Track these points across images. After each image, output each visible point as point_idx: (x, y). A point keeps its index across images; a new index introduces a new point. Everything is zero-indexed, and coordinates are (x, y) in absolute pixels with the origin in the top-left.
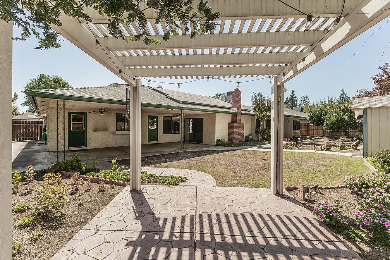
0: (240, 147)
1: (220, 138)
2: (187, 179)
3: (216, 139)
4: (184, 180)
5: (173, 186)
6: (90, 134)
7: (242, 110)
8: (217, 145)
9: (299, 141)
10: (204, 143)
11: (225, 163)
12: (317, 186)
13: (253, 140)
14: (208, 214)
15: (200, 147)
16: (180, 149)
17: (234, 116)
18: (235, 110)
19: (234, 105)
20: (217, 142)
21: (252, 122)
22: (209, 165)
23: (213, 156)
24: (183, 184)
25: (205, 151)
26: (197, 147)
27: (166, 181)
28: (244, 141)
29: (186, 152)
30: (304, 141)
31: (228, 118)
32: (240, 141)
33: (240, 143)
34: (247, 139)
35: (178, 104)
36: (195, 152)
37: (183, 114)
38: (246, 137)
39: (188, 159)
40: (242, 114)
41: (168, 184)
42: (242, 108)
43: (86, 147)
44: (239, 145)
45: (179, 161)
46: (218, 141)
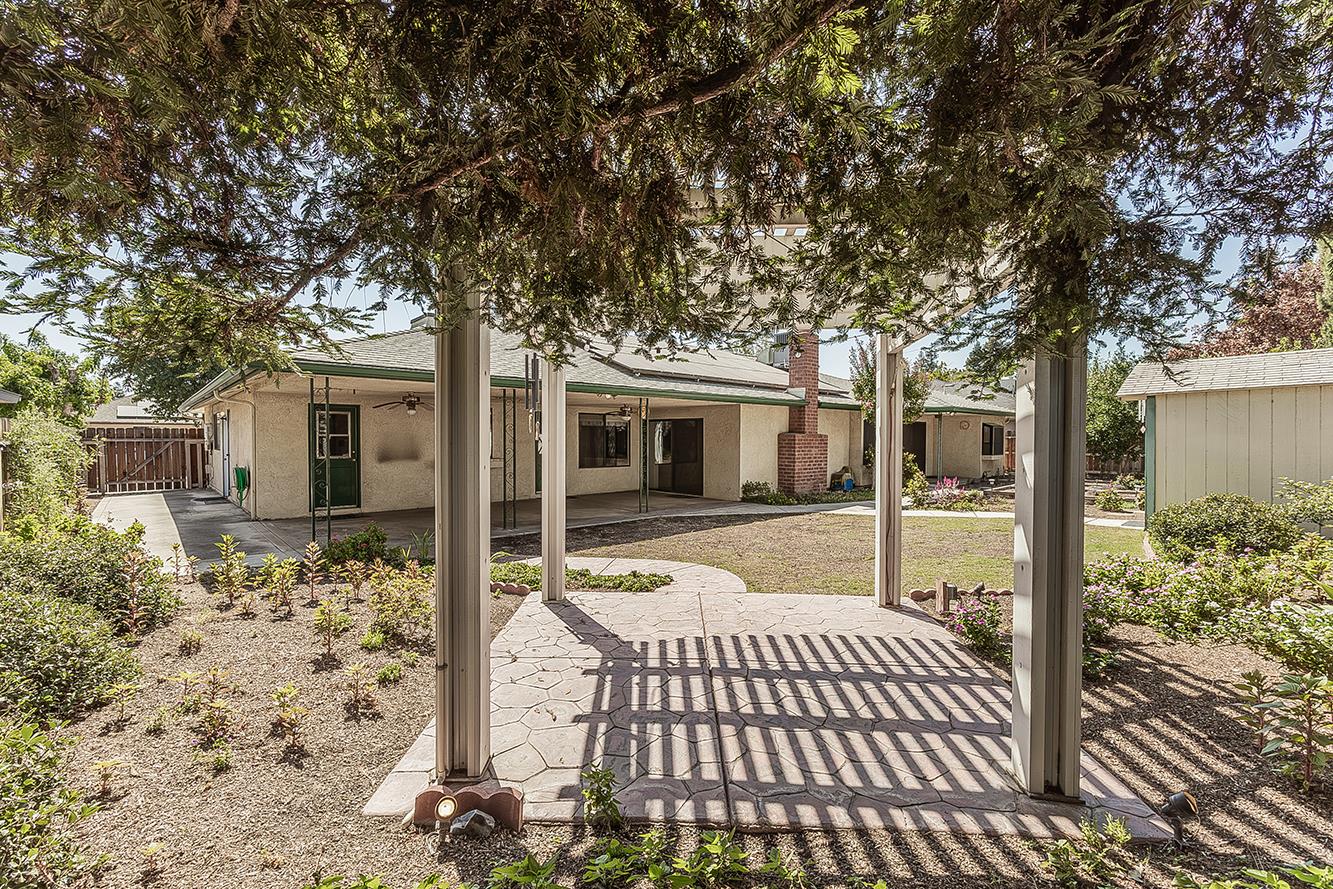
0: (812, 507)
1: (754, 480)
2: (672, 580)
3: (743, 482)
4: (666, 581)
5: (641, 593)
6: (370, 466)
7: (822, 393)
8: (744, 500)
9: (992, 486)
10: (704, 496)
11: (769, 545)
12: (983, 588)
13: (854, 486)
14: (732, 637)
15: (693, 507)
16: (636, 513)
17: (797, 411)
18: (800, 393)
19: (797, 379)
20: (743, 492)
21: (851, 431)
22: (725, 552)
23: (734, 530)
24: (664, 588)
25: (710, 517)
26: (686, 507)
27: (622, 583)
28: (828, 489)
29: (656, 520)
30: (1007, 488)
31: (780, 420)
32: (816, 487)
33: (813, 494)
34: (837, 484)
35: (630, 378)
36: (682, 519)
37: (644, 408)
38: (834, 476)
39: (665, 538)
40: (820, 405)
41: (629, 589)
42: (821, 386)
43: (359, 506)
44: (812, 499)
45: (641, 543)
46: (747, 488)
